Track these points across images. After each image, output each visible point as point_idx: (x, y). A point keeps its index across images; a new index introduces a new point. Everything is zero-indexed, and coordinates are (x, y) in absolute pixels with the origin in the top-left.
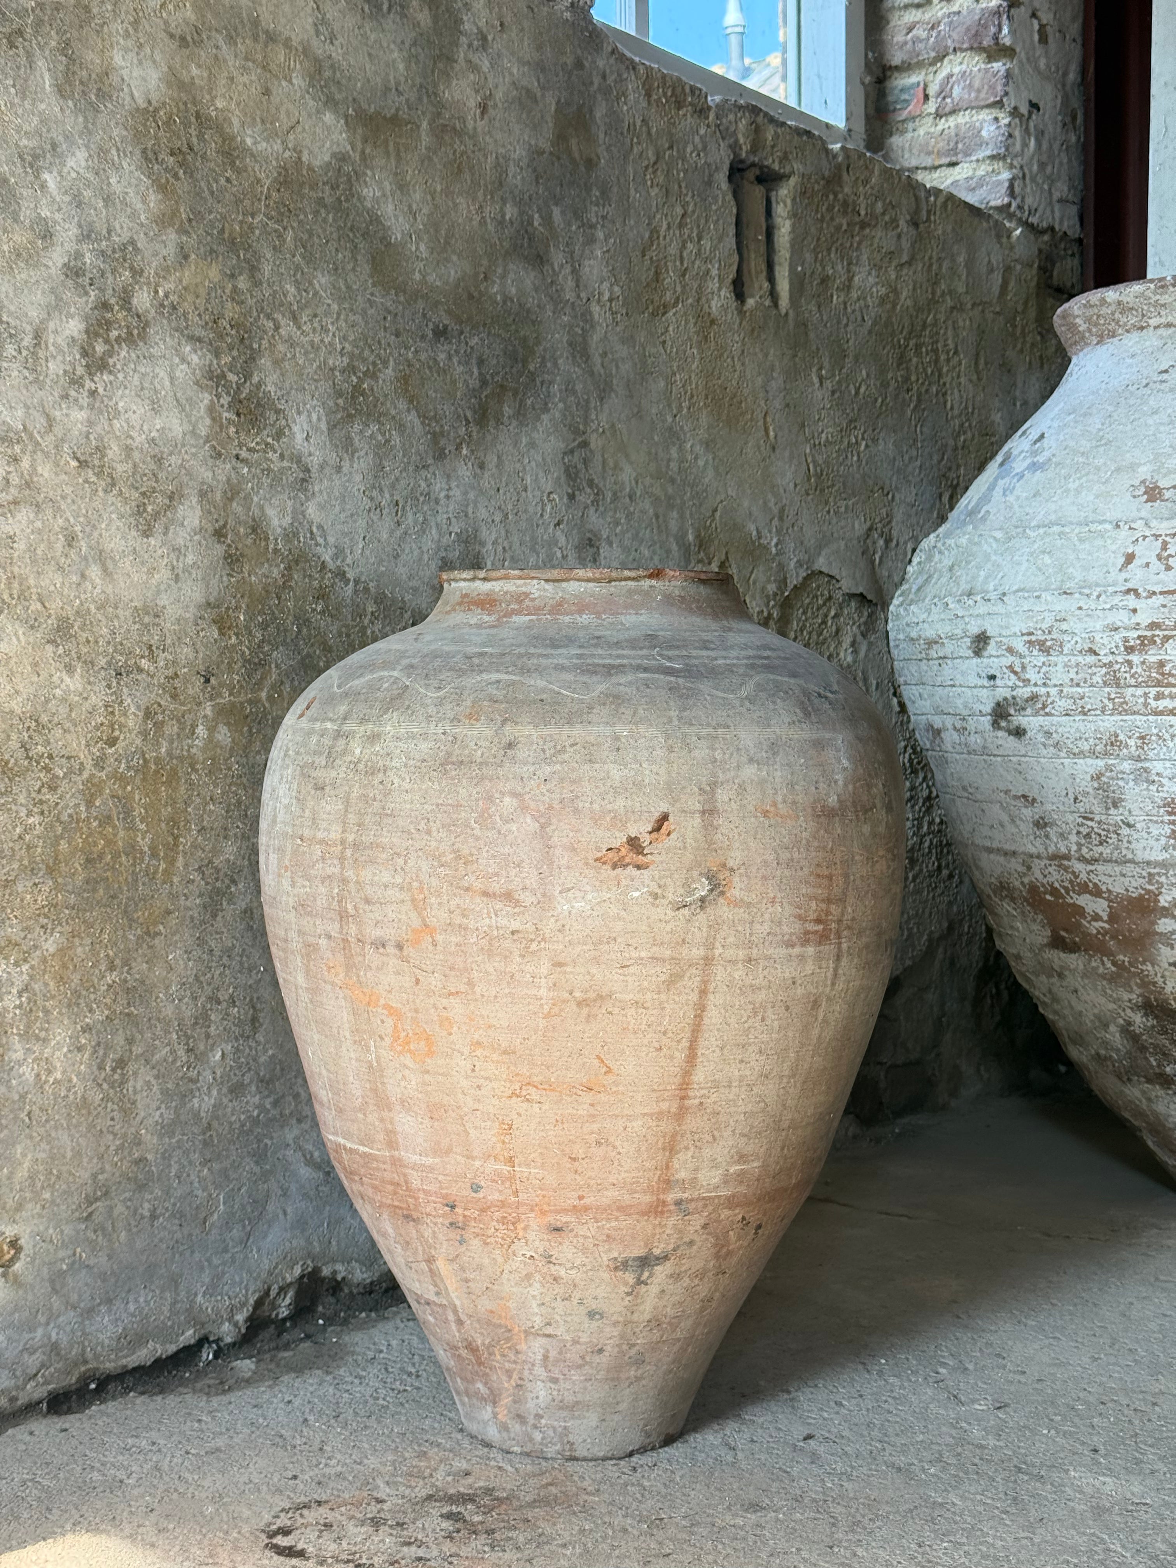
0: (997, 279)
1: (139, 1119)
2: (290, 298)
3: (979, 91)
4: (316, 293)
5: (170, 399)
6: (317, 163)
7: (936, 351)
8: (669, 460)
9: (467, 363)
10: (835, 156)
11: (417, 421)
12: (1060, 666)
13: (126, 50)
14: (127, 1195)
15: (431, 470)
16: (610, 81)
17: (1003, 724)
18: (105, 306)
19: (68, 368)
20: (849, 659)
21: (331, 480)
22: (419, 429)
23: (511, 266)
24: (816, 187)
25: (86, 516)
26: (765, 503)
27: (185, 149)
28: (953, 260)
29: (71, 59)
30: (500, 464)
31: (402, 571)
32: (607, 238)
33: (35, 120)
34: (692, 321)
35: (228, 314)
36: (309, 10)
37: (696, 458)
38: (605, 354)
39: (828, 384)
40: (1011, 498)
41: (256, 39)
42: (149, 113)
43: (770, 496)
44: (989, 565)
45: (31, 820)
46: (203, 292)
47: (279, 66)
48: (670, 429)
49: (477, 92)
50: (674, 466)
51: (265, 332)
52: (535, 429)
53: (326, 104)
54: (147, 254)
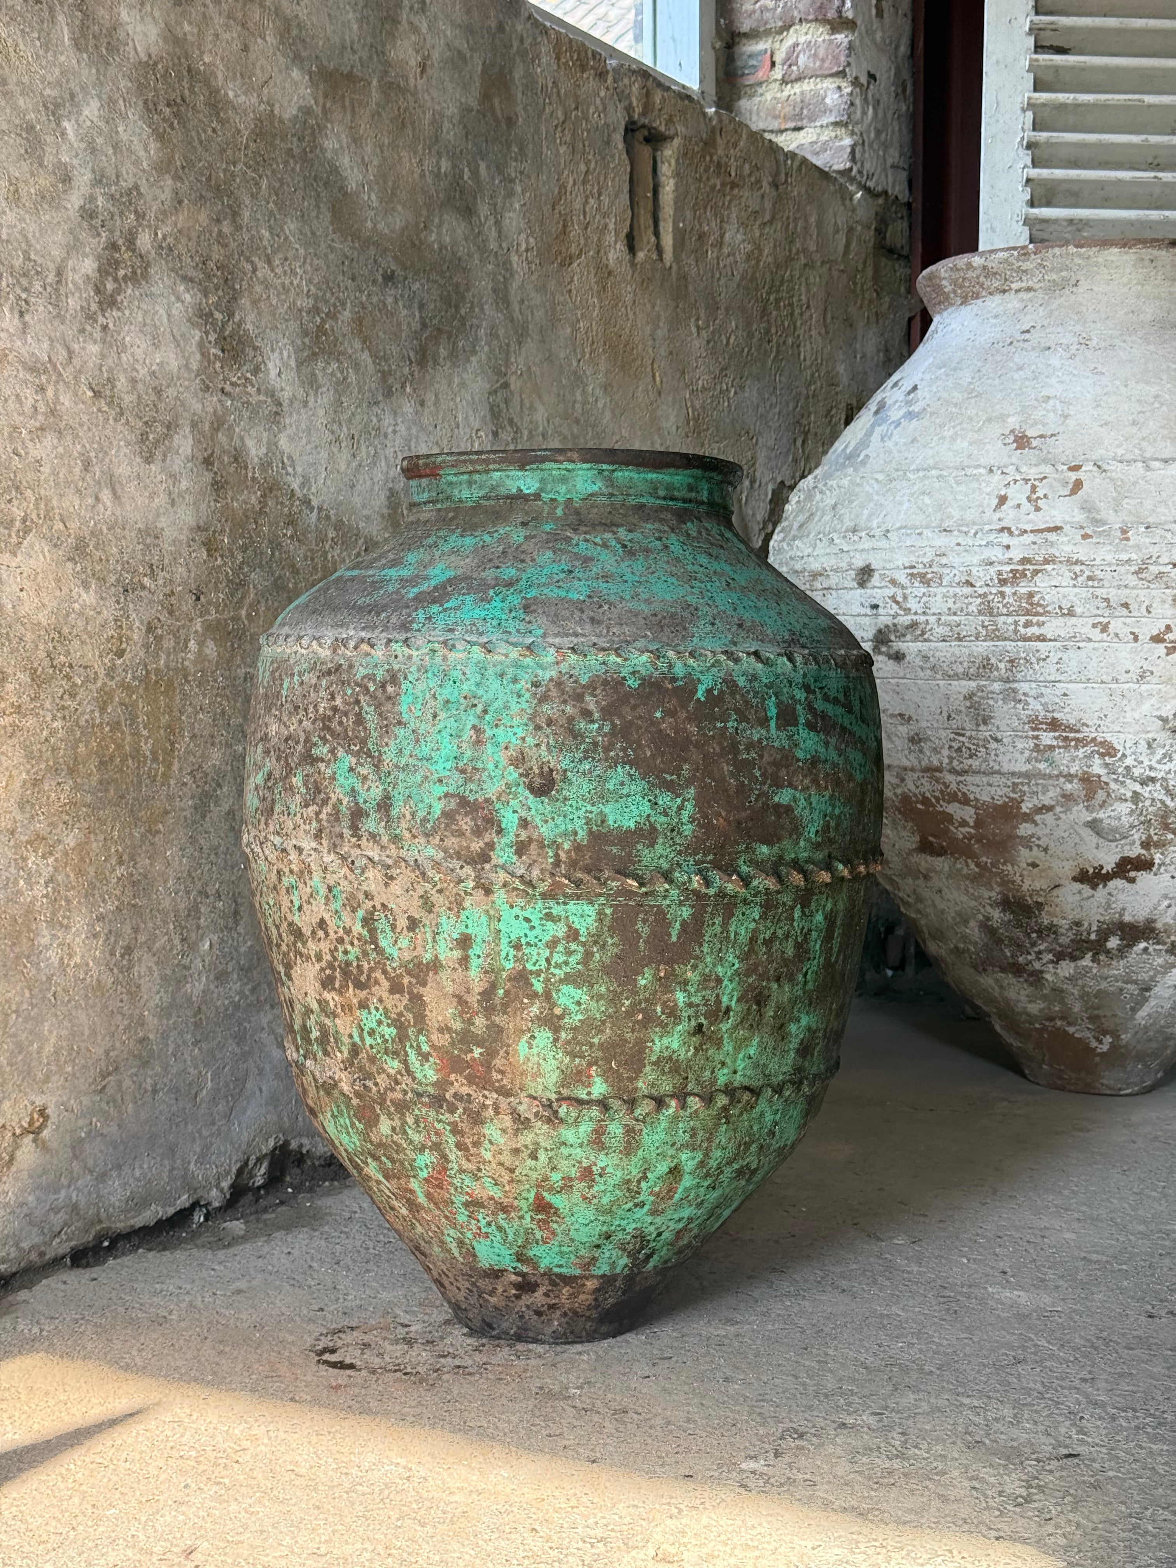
0: (842, 239)
1: (142, 1001)
2: (265, 243)
3: (823, 61)
4: (286, 238)
5: (168, 336)
6: (286, 116)
7: (791, 305)
8: (575, 402)
9: (410, 307)
10: (710, 119)
11: (369, 360)
12: (939, 596)
13: (131, 7)
14: (134, 1070)
15: (381, 405)
16: (527, 44)
17: (884, 649)
18: (113, 246)
19: (85, 304)
21: (299, 413)
22: (371, 367)
23: (446, 216)
24: (696, 149)
25: (99, 443)
27: (179, 101)
28: (806, 221)
29: (86, 15)
30: (437, 402)
31: (357, 500)
32: (524, 192)
33: (57, 71)
34: (593, 272)
35: (215, 256)
37: (596, 401)
38: (522, 301)
39: (704, 334)
40: (889, 444)
42: (148, 66)
43: (656, 437)
44: (872, 505)
45: (55, 724)
46: (194, 235)
47: (255, 24)
48: (576, 372)
49: (417, 52)
50: (578, 406)
51: (245, 274)
52: (465, 370)
53: (293, 60)
54: (149, 198)
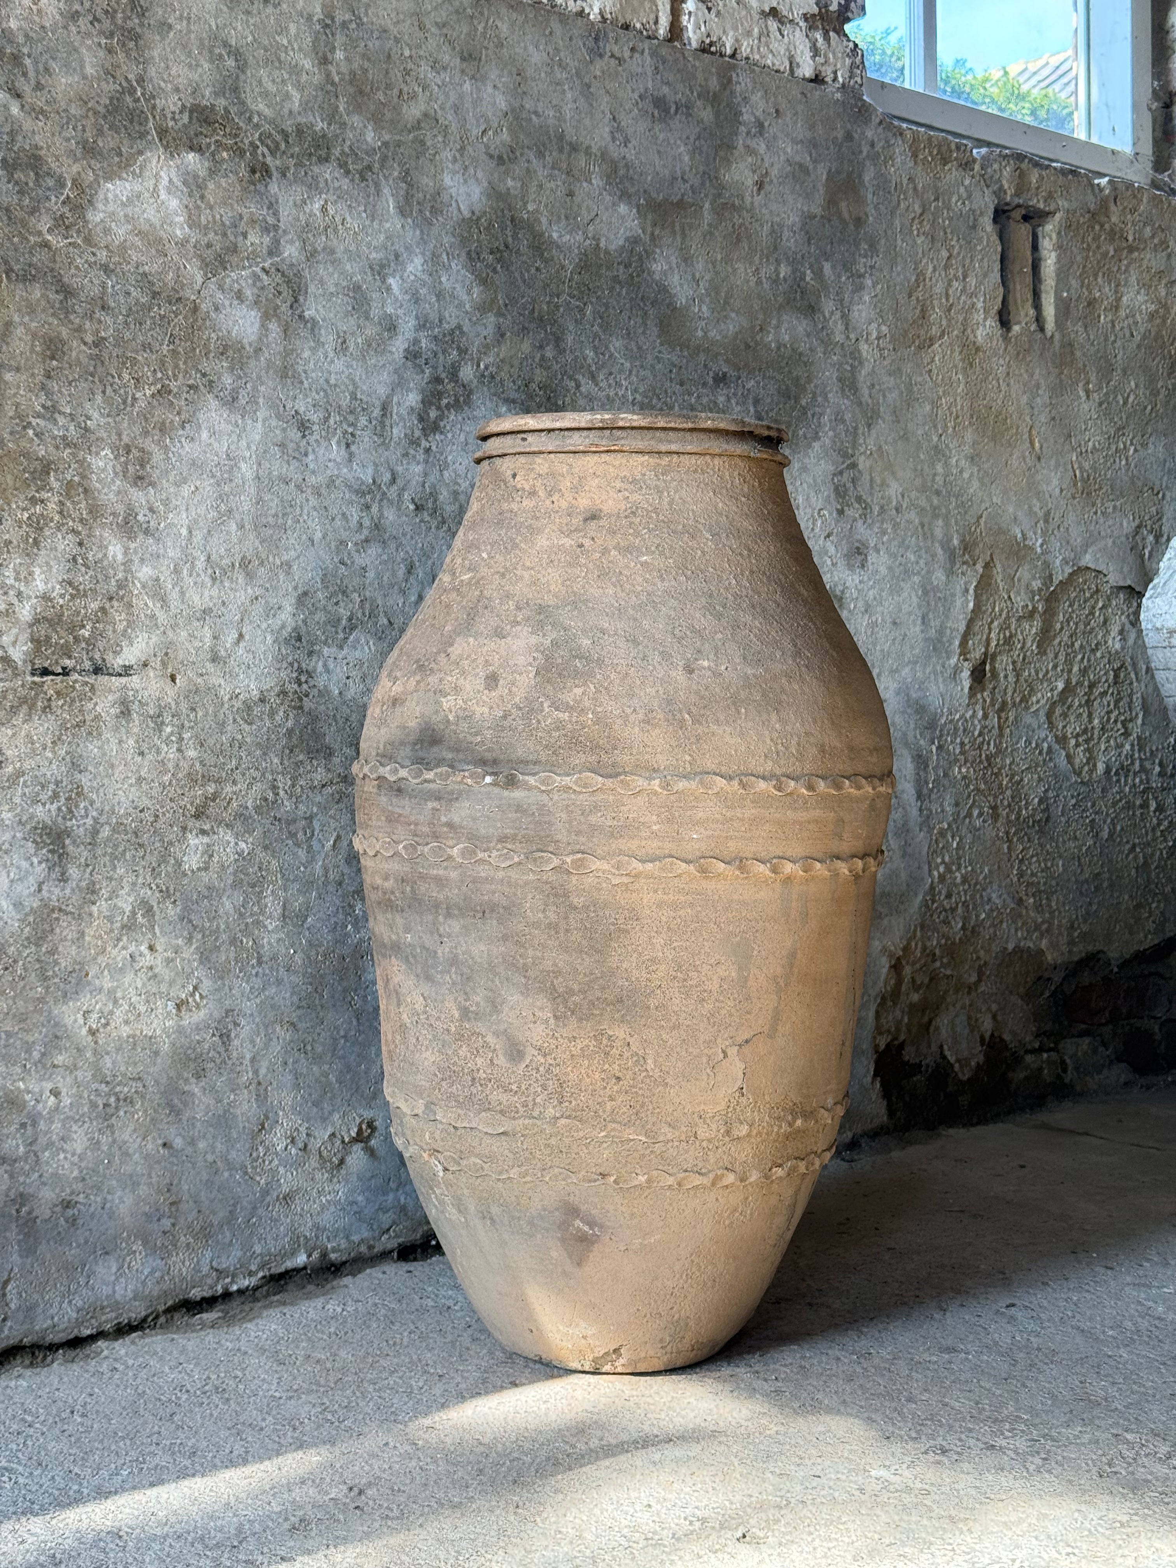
2: (589, 361)
4: (611, 356)
6: (612, 247)
8: (935, 475)
9: (744, 403)
10: (1101, 190)
13: (454, 173)
16: (878, 148)
18: (438, 380)
19: (408, 432)
20: (1118, 646)
23: (785, 317)
24: (1082, 220)
25: (422, 549)
26: (1030, 507)
27: (502, 248)
29: (410, 185)
32: (875, 284)
33: (382, 237)
34: (958, 350)
35: (537, 379)
36: (606, 121)
37: (961, 472)
38: (873, 385)
39: (1095, 397)
41: (561, 150)
42: (472, 222)
43: (1035, 501)
46: (516, 363)
47: (580, 171)
48: (936, 447)
49: (754, 172)
50: (939, 479)
51: (568, 391)
52: (806, 455)
53: (620, 198)
54: (471, 335)
